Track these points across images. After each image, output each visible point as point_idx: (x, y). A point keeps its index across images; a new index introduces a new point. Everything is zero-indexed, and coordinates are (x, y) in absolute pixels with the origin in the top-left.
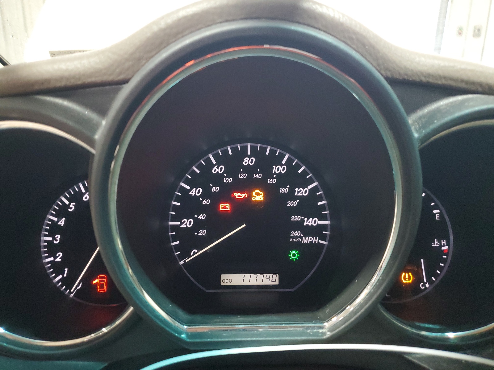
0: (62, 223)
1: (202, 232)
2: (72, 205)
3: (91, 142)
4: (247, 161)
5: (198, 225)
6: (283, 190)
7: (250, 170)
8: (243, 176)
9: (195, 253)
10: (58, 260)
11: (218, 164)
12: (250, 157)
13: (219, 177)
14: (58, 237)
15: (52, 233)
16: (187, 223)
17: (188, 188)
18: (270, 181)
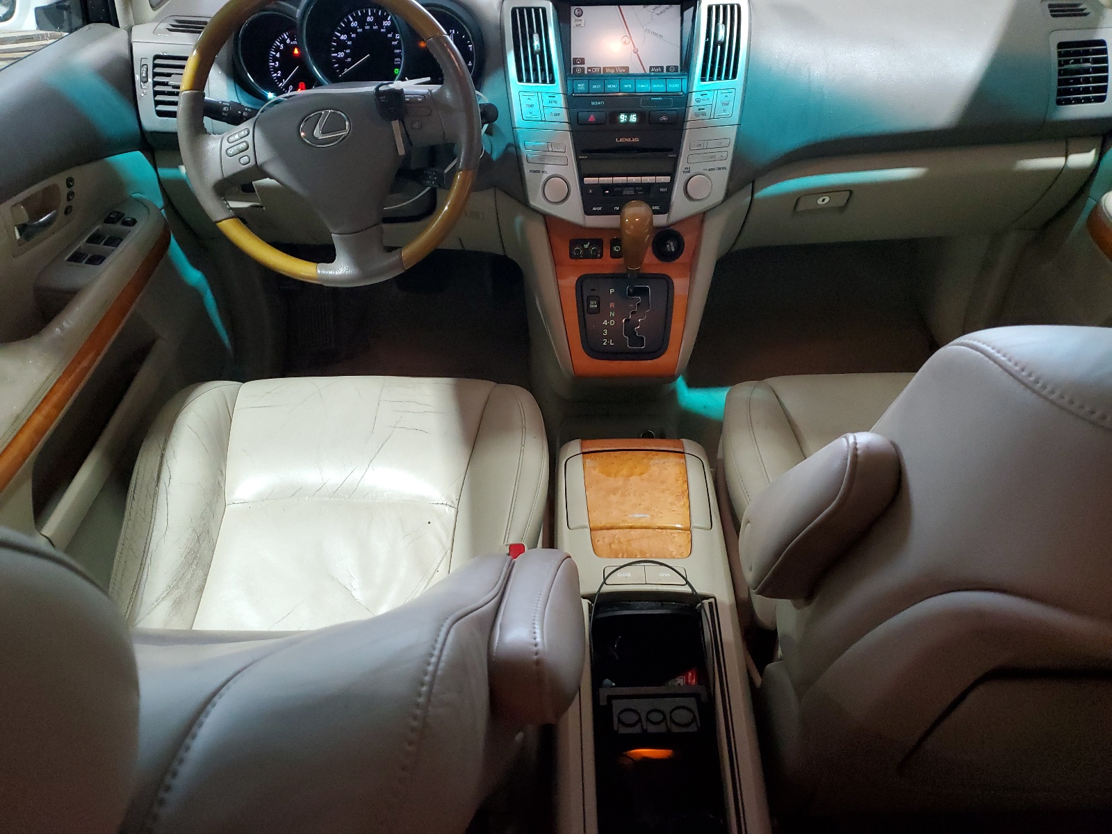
0: (278, 55)
1: (349, 60)
2: (282, 46)
3: (295, 19)
4: (369, 19)
5: (347, 56)
6: (390, 36)
7: (371, 24)
8: (367, 27)
9: (346, 71)
10: (279, 75)
11: (354, 21)
12: (370, 16)
13: (356, 28)
14: (277, 63)
15: (274, 62)
16: (341, 55)
17: (339, 35)
18: (382, 30)
